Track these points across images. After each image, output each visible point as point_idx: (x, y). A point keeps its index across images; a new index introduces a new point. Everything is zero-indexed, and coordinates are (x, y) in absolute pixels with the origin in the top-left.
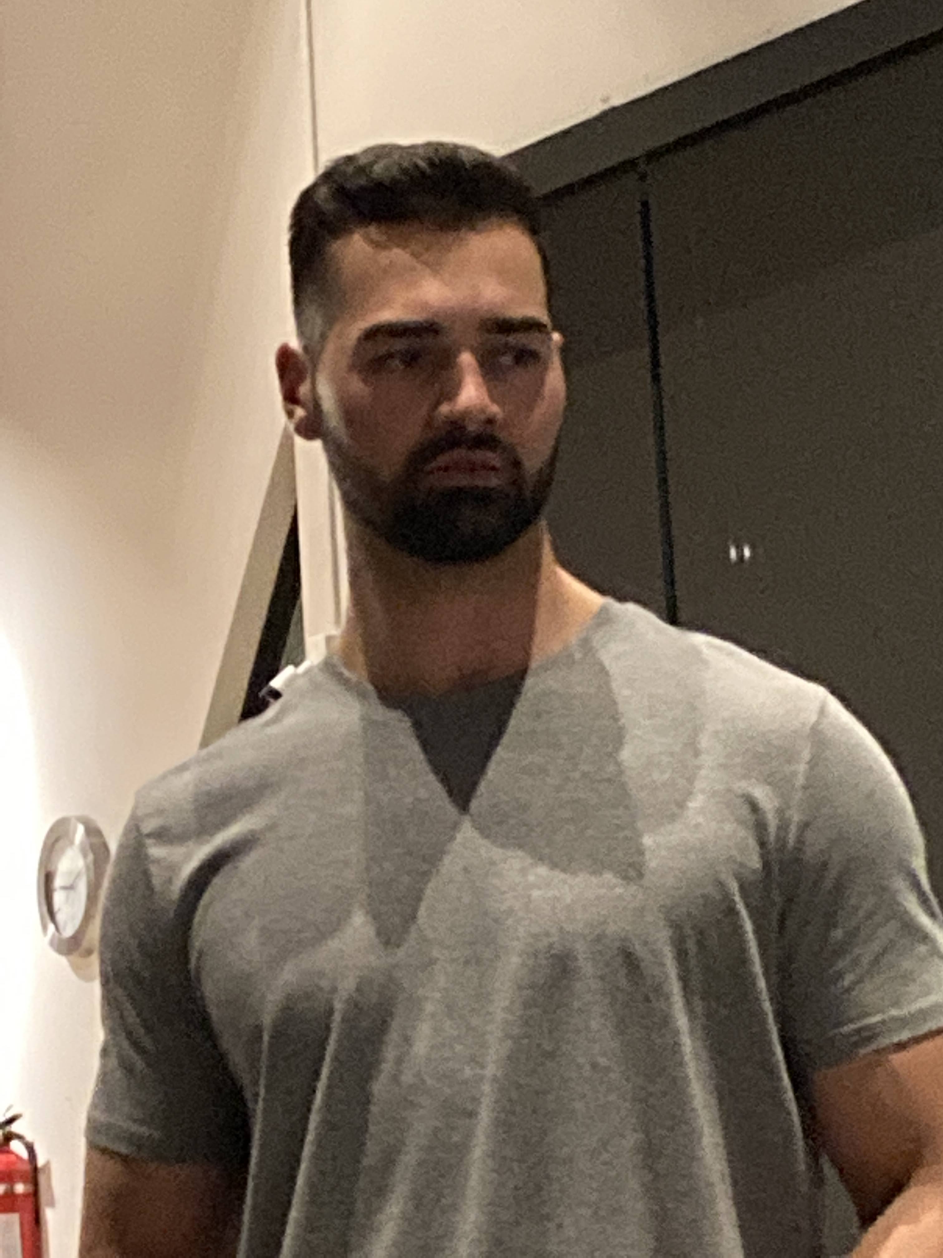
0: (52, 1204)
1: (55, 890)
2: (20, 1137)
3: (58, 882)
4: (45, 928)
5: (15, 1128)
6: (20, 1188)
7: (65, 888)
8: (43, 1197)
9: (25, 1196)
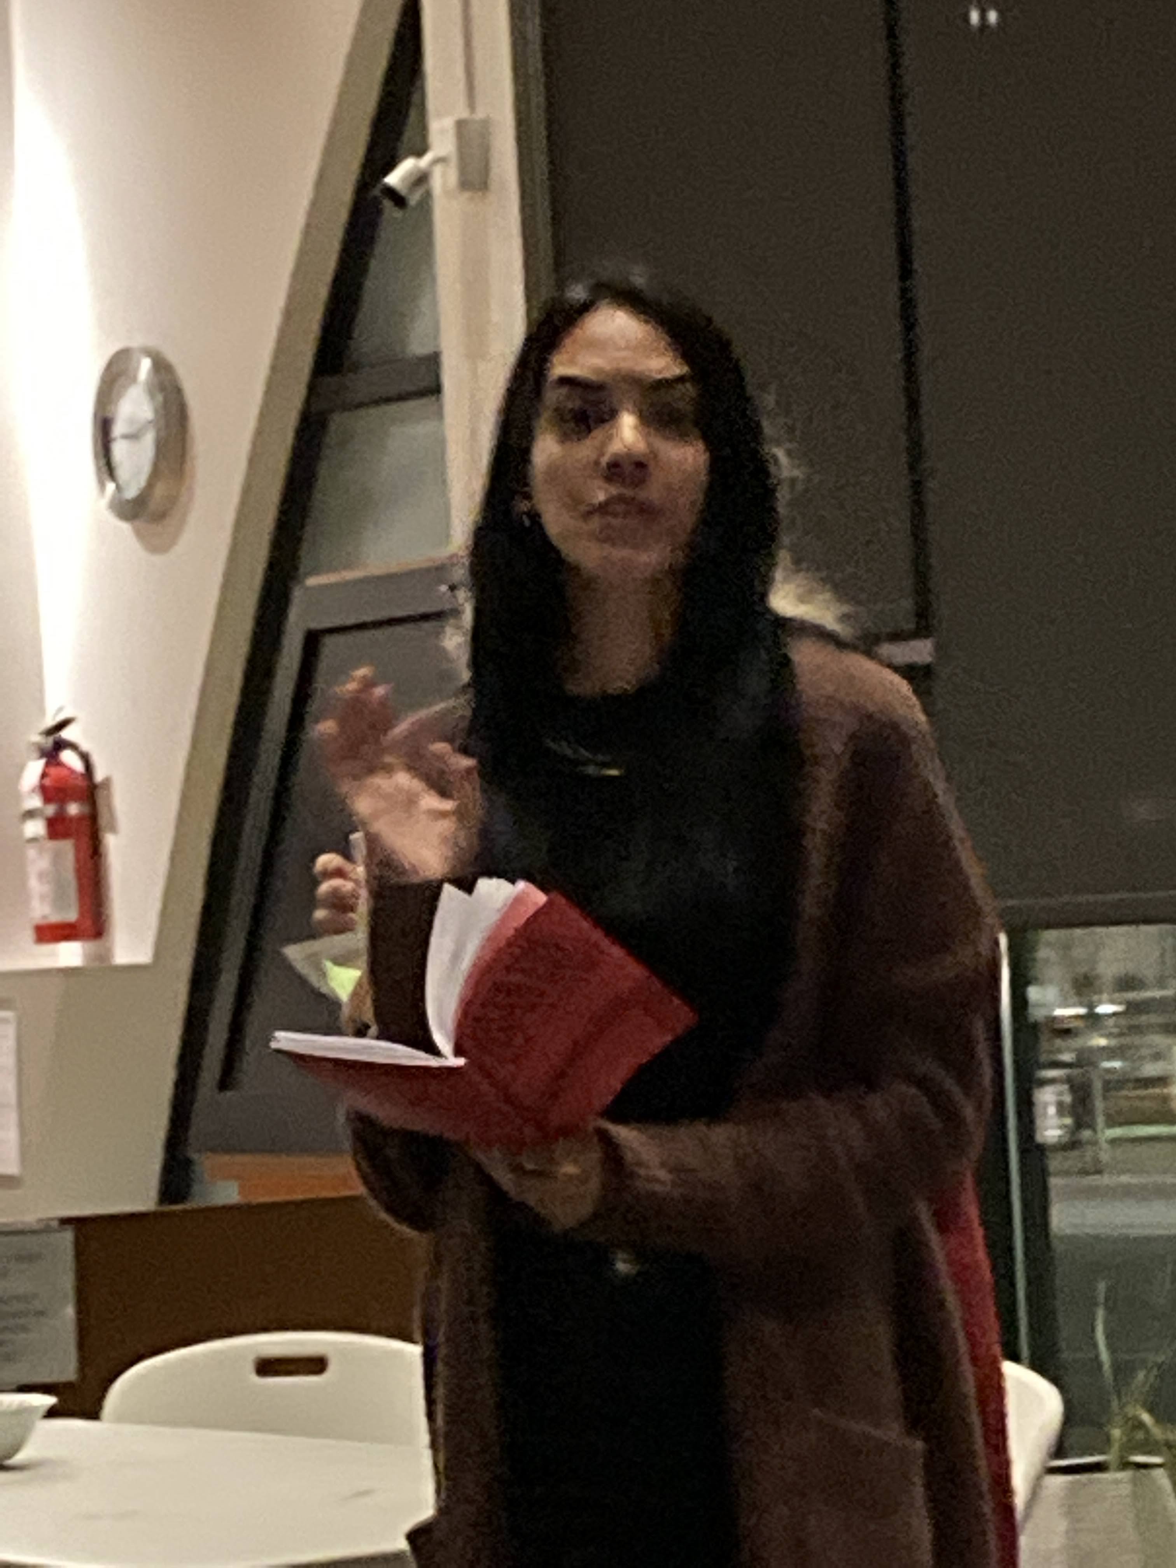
0: (113, 829)
1: (114, 440)
2: (73, 746)
3: (118, 429)
4: (102, 485)
5: (66, 734)
6: (73, 809)
7: (126, 437)
8: (103, 821)
9: (80, 819)
